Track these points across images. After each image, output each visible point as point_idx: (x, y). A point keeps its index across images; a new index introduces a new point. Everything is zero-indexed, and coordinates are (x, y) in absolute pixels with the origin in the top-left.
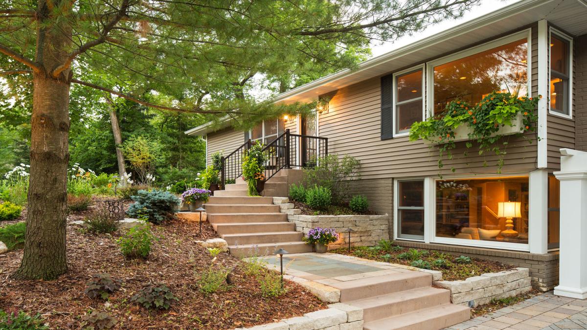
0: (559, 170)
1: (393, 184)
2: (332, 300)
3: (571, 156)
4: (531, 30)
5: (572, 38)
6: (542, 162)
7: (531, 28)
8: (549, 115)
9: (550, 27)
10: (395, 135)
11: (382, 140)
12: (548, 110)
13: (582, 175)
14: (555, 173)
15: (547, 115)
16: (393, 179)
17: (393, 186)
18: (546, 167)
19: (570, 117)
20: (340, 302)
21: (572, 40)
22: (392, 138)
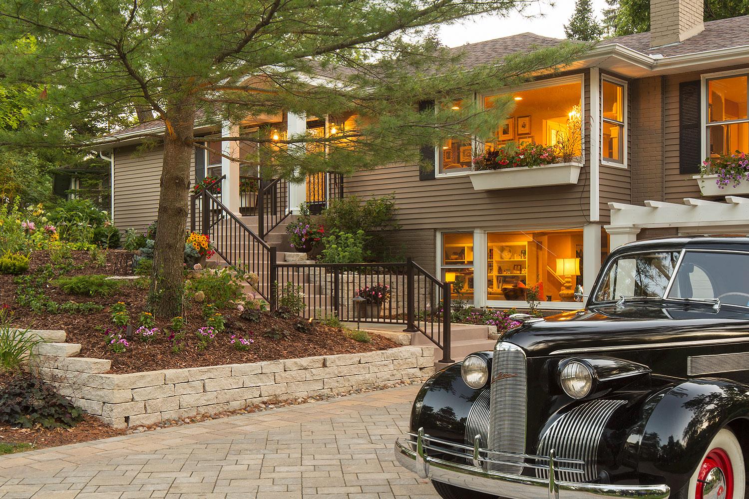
0: (609, 223)
1: (435, 236)
2: (404, 343)
3: (619, 210)
4: (584, 76)
5: (627, 82)
6: (595, 215)
7: (584, 74)
8: (601, 166)
9: (602, 74)
10: (438, 175)
11: (421, 180)
12: (600, 160)
13: (628, 230)
14: (605, 227)
15: (599, 166)
16: (435, 230)
17: (435, 239)
18: (598, 220)
19: (625, 166)
20: (410, 345)
21: (627, 85)
22: (434, 179)
